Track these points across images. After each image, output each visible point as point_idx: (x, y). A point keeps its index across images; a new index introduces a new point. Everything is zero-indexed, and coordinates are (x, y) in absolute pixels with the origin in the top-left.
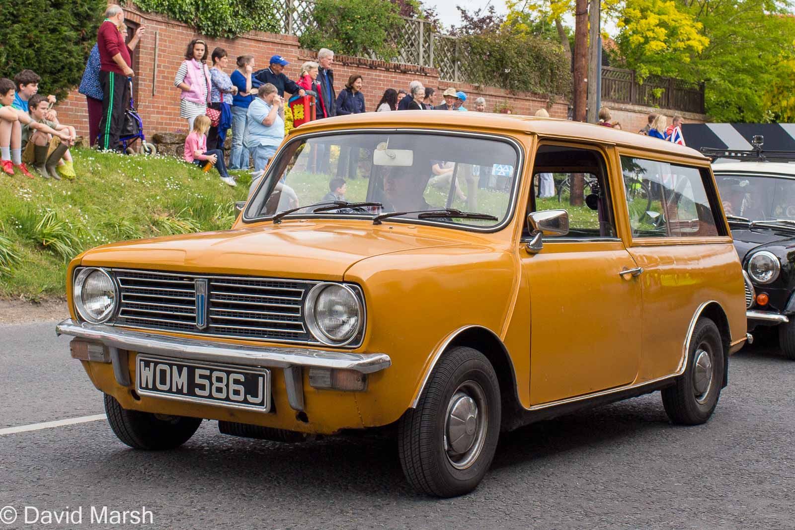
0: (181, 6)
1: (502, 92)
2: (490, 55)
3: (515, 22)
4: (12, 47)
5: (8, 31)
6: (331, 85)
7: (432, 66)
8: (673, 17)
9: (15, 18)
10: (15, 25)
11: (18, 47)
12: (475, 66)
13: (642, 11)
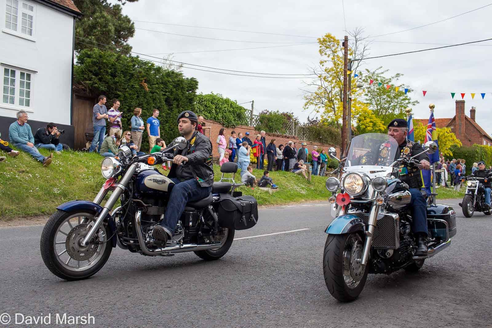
0: (218, 117)
1: (319, 144)
2: (315, 132)
3: (323, 122)
4: (166, 130)
5: (164, 125)
6: (265, 143)
7: (297, 136)
8: (375, 119)
9: (167, 122)
10: (167, 124)
11: (168, 131)
12: (310, 136)
13: (364, 117)
